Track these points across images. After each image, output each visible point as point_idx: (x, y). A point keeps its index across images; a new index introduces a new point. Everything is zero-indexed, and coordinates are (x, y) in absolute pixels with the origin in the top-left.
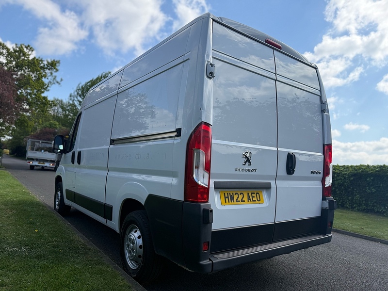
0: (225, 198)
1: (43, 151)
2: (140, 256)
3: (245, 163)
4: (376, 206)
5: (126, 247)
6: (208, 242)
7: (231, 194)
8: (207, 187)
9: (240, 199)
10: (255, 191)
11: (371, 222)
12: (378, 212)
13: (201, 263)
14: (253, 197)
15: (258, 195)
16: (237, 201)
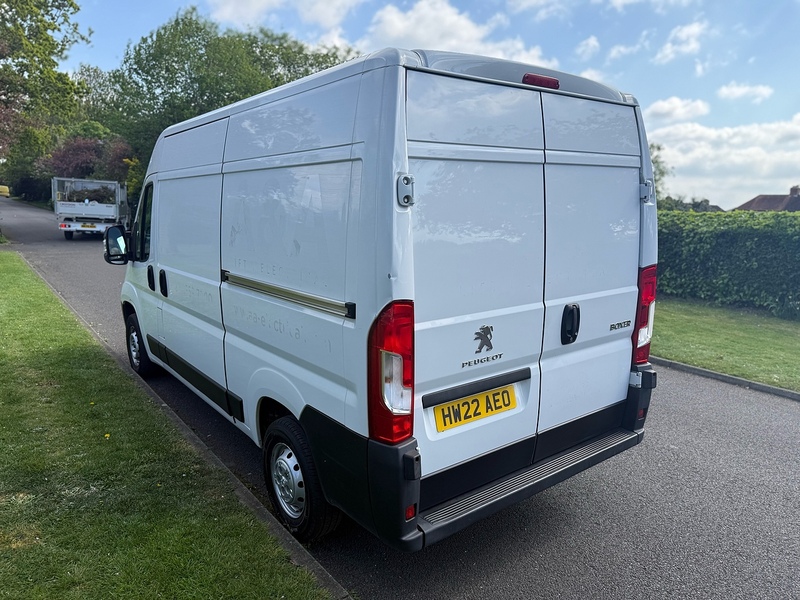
0: (444, 417)
1: (87, 201)
2: (301, 499)
3: (481, 348)
4: (758, 295)
5: (275, 479)
6: (415, 505)
7: (456, 407)
8: (408, 412)
9: (471, 413)
10: (500, 390)
11: (741, 334)
12: (761, 306)
13: (404, 539)
14: (496, 401)
15: (505, 395)
16: (466, 417)
